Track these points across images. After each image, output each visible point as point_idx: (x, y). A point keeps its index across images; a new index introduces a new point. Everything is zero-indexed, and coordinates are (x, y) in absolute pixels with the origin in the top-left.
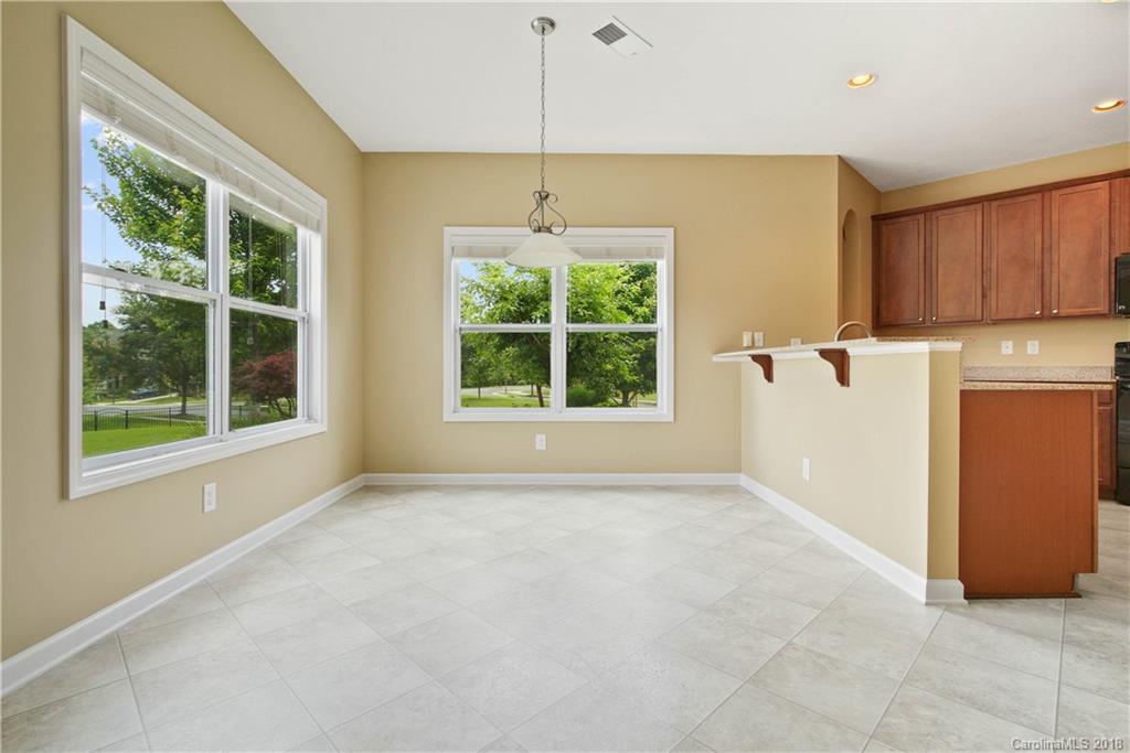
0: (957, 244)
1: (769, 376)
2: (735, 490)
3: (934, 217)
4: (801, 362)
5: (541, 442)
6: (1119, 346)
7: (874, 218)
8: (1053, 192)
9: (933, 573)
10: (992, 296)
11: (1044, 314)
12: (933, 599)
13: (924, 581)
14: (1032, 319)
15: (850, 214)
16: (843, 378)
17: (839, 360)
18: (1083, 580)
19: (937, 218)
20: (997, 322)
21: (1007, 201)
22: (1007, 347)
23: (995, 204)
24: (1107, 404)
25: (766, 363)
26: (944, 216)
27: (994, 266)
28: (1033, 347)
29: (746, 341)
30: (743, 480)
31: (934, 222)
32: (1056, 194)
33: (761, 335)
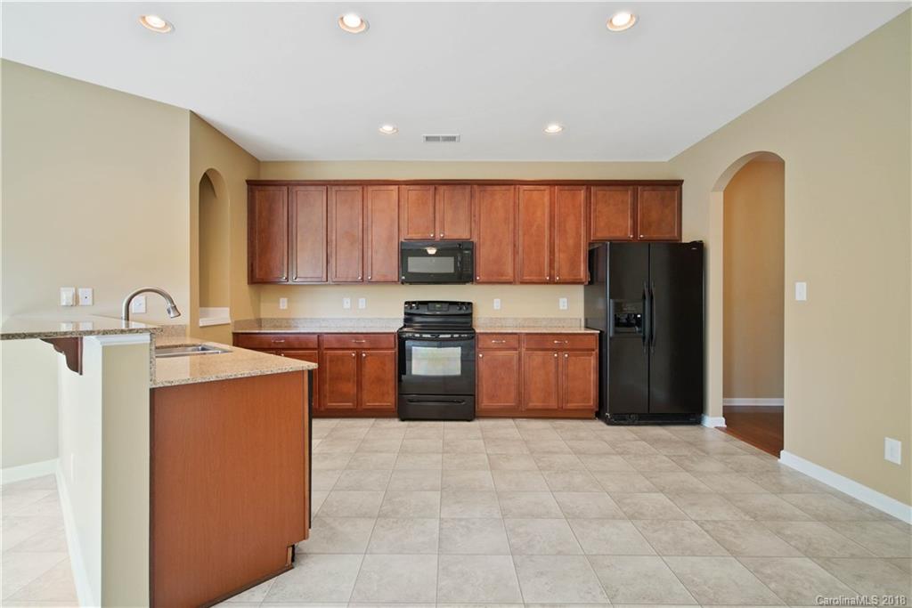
0: (309, 215)
3: (294, 191)
6: (407, 303)
7: (249, 182)
8: (369, 187)
10: (333, 263)
11: (363, 279)
14: (355, 283)
19: (297, 192)
20: (338, 283)
21: (342, 188)
22: (347, 303)
23: (335, 188)
24: (391, 349)
26: (301, 191)
27: (334, 238)
28: (362, 303)
29: (65, 299)
31: (294, 195)
32: (370, 189)
33: (89, 291)
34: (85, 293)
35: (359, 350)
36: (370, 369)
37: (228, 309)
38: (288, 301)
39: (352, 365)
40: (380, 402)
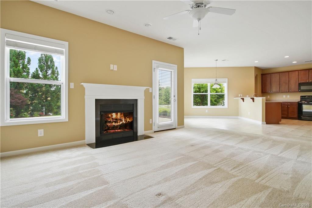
0: (275, 79)
1: (243, 101)
2: (238, 118)
3: (271, 75)
4: (248, 99)
5: (207, 111)
6: (301, 96)
7: (261, 74)
8: (290, 72)
9: (262, 121)
10: (281, 88)
11: (289, 91)
12: (262, 124)
13: (261, 122)
14: (286, 92)
15: (257, 75)
16: (253, 101)
17: (253, 99)
18: (280, 122)
20: (282, 92)
22: (284, 96)
24: (296, 105)
25: (243, 99)
26: (273, 75)
27: (281, 83)
28: (288, 96)
29: (239, 96)
30: (239, 117)
35: (288, 105)
36: (291, 109)
38: (270, 96)
39: (286, 108)
40: (293, 116)
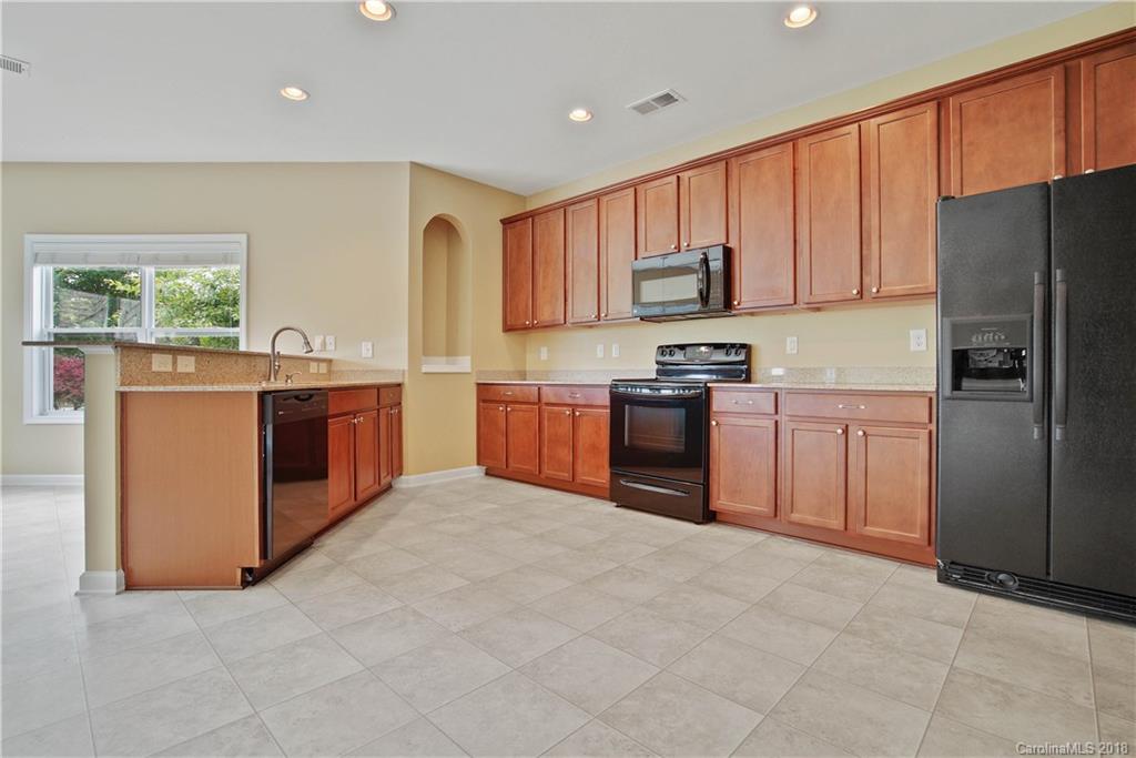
3: (537, 221)
7: (503, 222)
9: (89, 566)
10: (570, 300)
11: (599, 318)
12: (84, 589)
19: (539, 221)
21: (578, 206)
23: (571, 208)
24: (606, 407)
26: (542, 220)
27: (571, 269)
28: (615, 350)
31: (538, 226)
32: (606, 199)
33: (333, 337)
34: (330, 339)
35: (574, 407)
36: (585, 432)
37: (469, 358)
38: (549, 351)
39: (568, 425)
40: (595, 477)
